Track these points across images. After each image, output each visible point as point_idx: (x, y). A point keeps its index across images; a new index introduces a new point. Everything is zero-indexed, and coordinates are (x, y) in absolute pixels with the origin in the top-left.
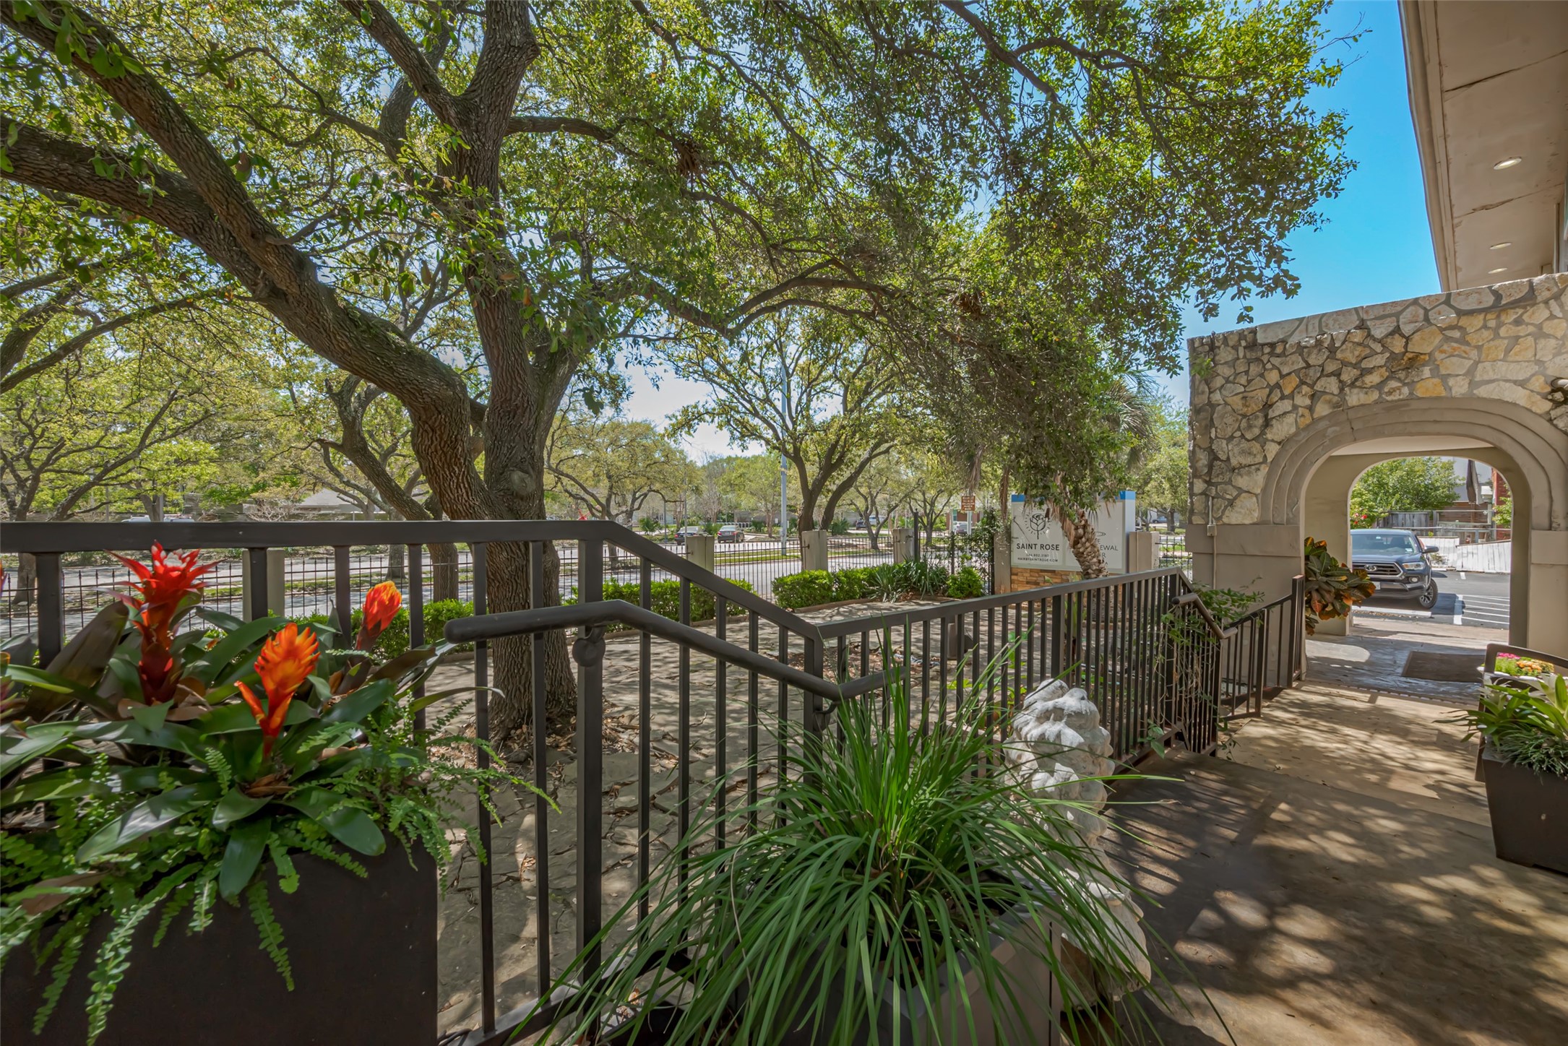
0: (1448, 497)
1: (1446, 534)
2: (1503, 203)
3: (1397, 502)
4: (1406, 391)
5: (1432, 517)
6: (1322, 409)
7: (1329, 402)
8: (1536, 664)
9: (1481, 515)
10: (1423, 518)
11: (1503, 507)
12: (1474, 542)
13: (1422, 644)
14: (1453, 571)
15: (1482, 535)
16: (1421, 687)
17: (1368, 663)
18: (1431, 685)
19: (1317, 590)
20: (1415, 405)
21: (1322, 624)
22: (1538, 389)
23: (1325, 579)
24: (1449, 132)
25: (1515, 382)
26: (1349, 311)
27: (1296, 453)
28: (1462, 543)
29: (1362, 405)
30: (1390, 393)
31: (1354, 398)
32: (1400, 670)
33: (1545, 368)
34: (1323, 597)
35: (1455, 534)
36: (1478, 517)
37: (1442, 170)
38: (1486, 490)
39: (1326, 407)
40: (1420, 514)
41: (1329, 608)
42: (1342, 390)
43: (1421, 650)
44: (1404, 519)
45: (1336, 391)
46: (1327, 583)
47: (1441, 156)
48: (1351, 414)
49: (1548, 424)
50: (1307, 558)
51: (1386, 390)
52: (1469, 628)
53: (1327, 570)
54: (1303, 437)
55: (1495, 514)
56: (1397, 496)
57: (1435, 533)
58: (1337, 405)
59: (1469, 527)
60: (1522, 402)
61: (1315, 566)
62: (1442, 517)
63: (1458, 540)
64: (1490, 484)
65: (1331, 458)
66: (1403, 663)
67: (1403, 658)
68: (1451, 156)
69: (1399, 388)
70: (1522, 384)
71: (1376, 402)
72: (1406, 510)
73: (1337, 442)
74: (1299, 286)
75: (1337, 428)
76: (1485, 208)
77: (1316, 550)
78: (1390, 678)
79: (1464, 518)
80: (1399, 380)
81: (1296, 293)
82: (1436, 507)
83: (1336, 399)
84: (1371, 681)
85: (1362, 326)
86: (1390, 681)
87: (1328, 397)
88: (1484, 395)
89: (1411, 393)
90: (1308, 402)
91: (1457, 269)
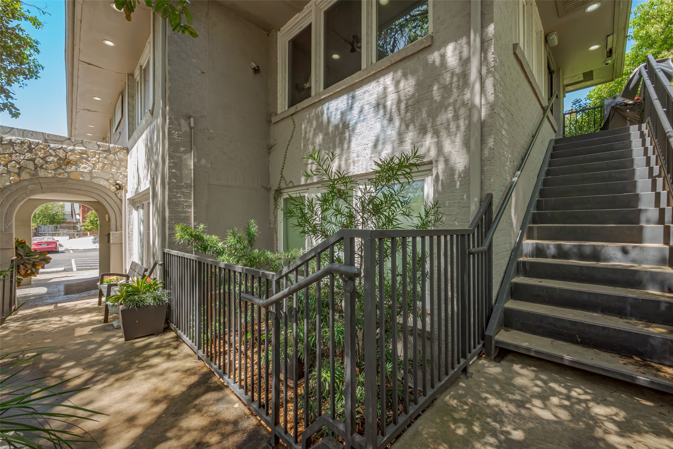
0: (63, 219)
1: (64, 235)
2: (94, 111)
3: (40, 221)
4: (66, 175)
5: (57, 227)
6: (25, 176)
7: (29, 173)
8: (114, 277)
9: (76, 227)
10: (53, 228)
11: (85, 224)
12: (74, 238)
13: (68, 281)
14: (67, 250)
15: (77, 235)
16: (74, 297)
17: (47, 293)
18: (77, 295)
19: (23, 264)
20: (70, 181)
21: (25, 280)
22: (112, 183)
23: (27, 258)
24: (80, 76)
25: (105, 179)
26: (39, 133)
27: (10, 195)
28: (70, 238)
29: (46, 177)
30: (59, 174)
31: (42, 173)
32: (63, 293)
33: (114, 177)
34: (26, 267)
35: (67, 235)
36: (75, 228)
37: (75, 88)
38: (78, 217)
39: (28, 175)
40: (52, 227)
41: (29, 272)
42: (36, 168)
43: (68, 283)
44: (45, 228)
45: (33, 169)
46: (28, 260)
47: (75, 83)
48: (41, 180)
49: (115, 196)
50: (16, 248)
51: (58, 173)
52: (80, 272)
53: (28, 253)
54: (14, 188)
55: (82, 226)
56: (40, 218)
57: (59, 235)
58: (33, 175)
59: (72, 232)
60: (108, 187)
61: (21, 252)
62: (61, 228)
63: (68, 237)
64: (79, 214)
65: (30, 199)
66: (63, 290)
67: (62, 288)
68: (79, 85)
69: (63, 173)
70: (107, 180)
71: (53, 177)
72: (45, 225)
73: (34, 192)
74: (20, 114)
75: (34, 186)
76: (88, 110)
77: (21, 244)
78: (60, 297)
79: (69, 228)
80: (63, 169)
81: (18, 117)
82: (58, 223)
83: (33, 172)
84: (52, 301)
85: (46, 141)
86: (61, 298)
87: (28, 170)
88: (95, 182)
89: (68, 176)
90: (17, 171)
91: (76, 129)
